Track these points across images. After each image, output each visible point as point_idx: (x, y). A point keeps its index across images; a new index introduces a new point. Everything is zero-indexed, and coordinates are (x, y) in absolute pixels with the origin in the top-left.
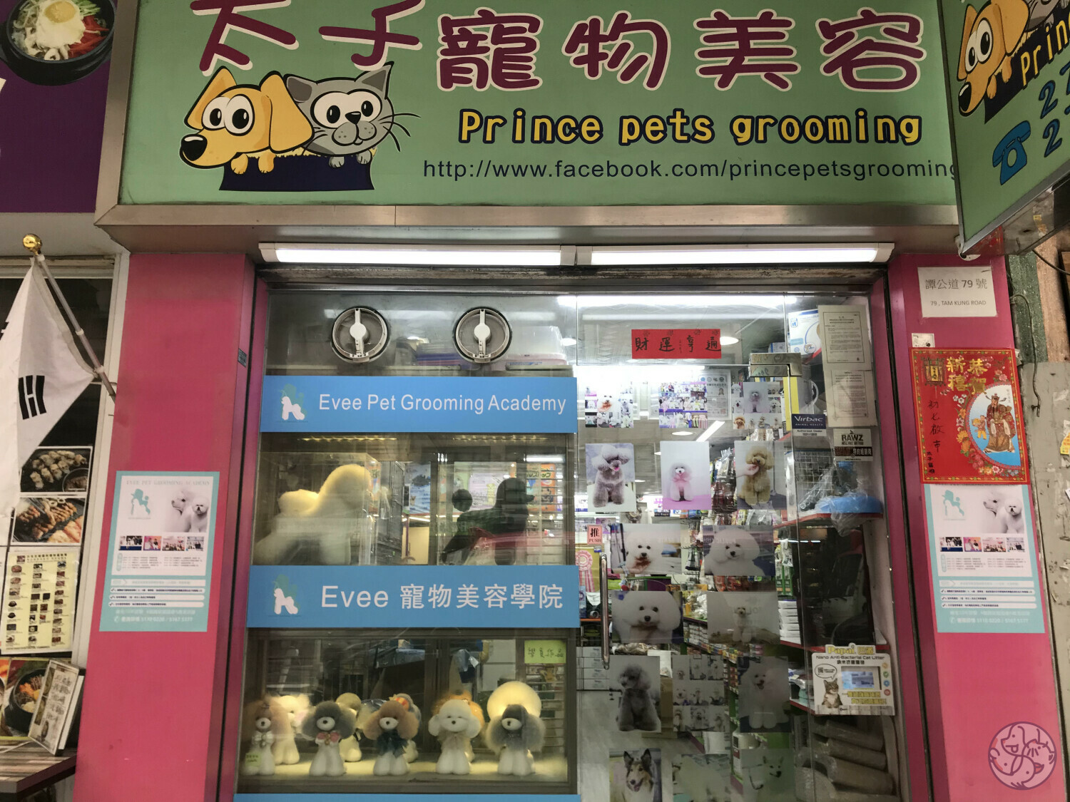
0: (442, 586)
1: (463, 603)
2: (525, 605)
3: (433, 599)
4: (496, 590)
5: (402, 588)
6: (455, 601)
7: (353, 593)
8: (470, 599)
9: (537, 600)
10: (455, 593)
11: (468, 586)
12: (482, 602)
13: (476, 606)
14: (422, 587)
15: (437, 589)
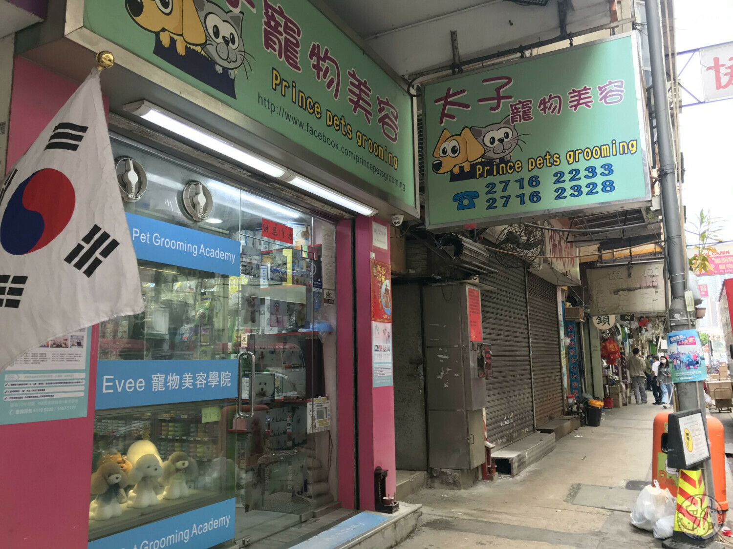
0: (175, 374)
1: (185, 386)
2: (215, 385)
3: (169, 384)
4: (201, 376)
5: (153, 376)
6: (181, 385)
7: (123, 381)
8: (189, 382)
9: (219, 382)
10: (181, 379)
11: (188, 374)
12: (194, 385)
13: (191, 387)
14: (164, 375)
15: (172, 376)
